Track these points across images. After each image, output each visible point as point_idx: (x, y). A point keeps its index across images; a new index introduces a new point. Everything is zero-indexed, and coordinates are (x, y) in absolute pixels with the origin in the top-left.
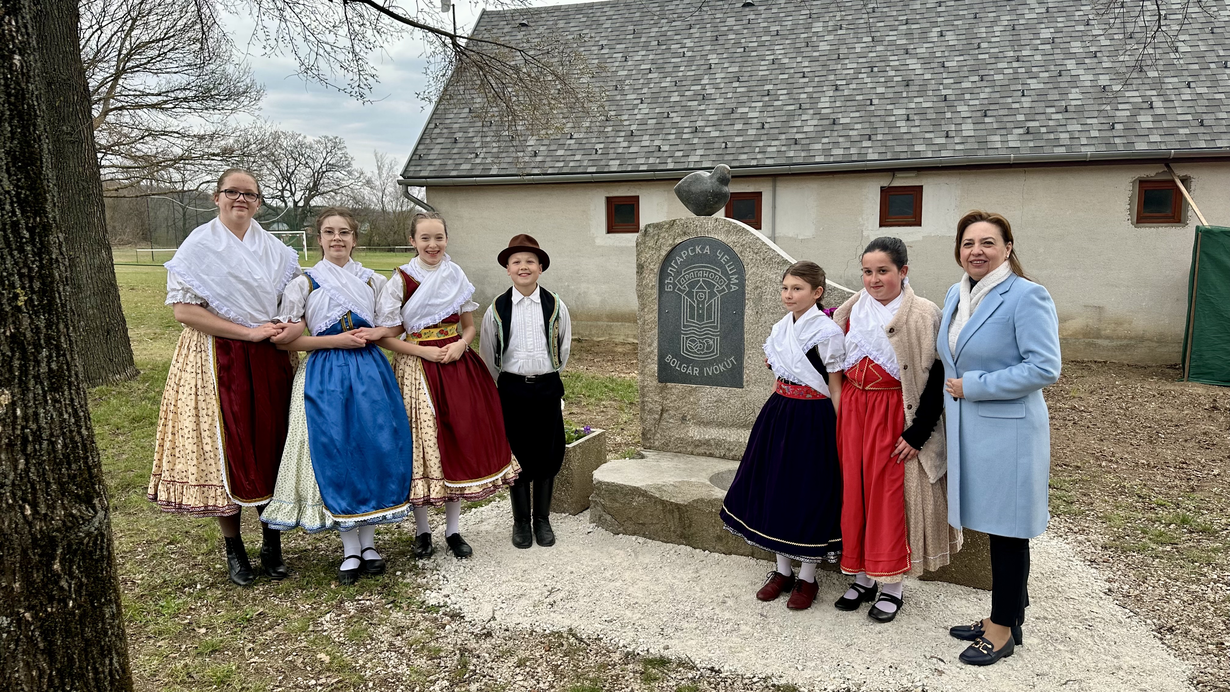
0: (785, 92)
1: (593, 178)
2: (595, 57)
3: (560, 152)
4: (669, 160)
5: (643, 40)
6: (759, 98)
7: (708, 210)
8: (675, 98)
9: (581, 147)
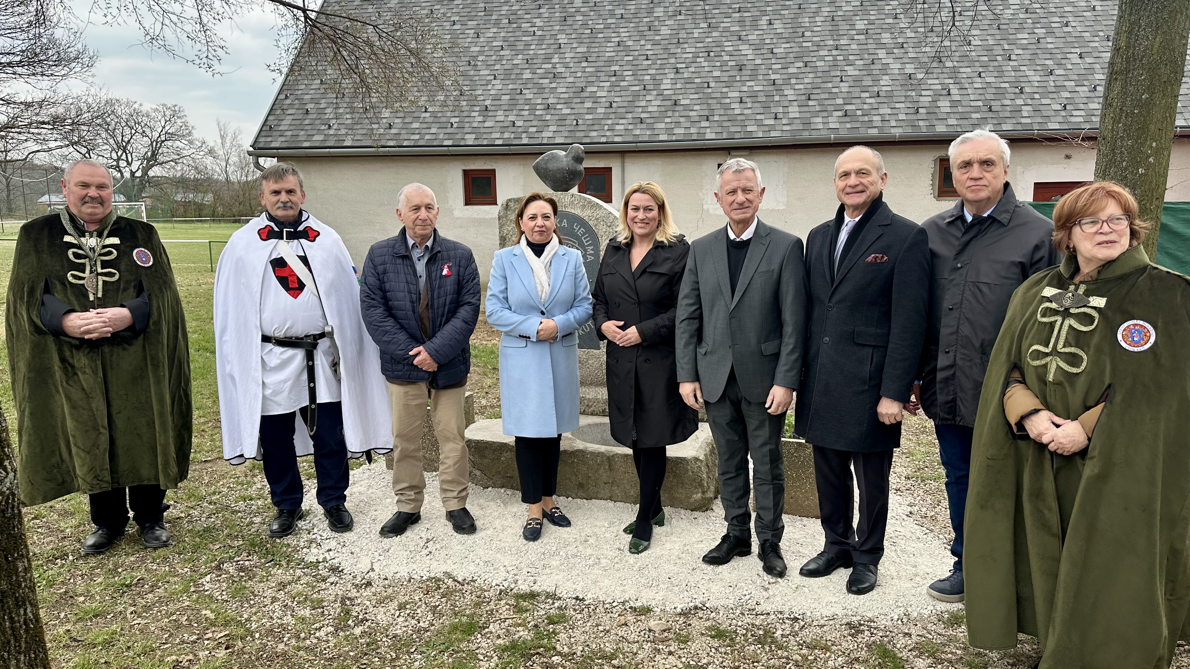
0: (630, 73)
1: (449, 151)
2: (447, 32)
3: (415, 125)
4: (524, 135)
5: (494, 17)
6: (607, 78)
7: (564, 186)
8: (527, 75)
9: (436, 120)
